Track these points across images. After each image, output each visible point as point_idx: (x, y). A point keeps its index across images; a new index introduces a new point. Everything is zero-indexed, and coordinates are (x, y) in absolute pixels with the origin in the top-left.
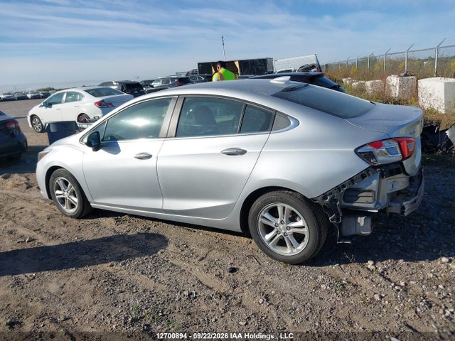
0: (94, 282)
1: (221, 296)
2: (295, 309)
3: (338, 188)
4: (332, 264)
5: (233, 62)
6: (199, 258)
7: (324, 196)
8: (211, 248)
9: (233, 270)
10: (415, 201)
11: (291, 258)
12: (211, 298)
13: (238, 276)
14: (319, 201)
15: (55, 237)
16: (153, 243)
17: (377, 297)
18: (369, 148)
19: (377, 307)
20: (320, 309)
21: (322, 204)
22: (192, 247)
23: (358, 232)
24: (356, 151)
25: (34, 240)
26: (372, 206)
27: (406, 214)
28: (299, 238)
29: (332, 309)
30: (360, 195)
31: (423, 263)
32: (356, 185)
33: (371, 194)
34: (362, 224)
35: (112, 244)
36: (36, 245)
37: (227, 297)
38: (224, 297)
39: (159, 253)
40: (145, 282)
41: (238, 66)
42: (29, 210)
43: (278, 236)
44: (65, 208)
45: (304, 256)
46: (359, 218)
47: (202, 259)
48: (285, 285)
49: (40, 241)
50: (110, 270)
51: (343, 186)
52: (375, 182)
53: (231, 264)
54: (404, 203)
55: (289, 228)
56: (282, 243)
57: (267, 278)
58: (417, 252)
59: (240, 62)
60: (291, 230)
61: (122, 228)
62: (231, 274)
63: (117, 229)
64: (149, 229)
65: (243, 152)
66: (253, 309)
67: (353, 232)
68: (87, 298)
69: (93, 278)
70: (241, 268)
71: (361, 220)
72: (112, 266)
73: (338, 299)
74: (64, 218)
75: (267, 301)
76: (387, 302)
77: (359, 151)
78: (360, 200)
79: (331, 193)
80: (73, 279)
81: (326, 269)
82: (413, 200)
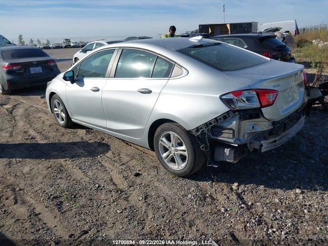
0: (50, 169)
1: (118, 191)
2: (160, 208)
3: (207, 124)
4: (207, 181)
5: (226, 24)
6: (121, 164)
7: (198, 129)
8: (133, 158)
9: (137, 175)
10: (275, 141)
11: (177, 172)
12: (111, 191)
13: (138, 180)
14: (194, 133)
15: (46, 138)
16: (100, 149)
17: (223, 210)
18: (230, 96)
19: (219, 217)
20: (176, 211)
21: (196, 136)
22: (122, 156)
23: (224, 160)
24: (221, 98)
25: (34, 138)
26: (232, 141)
27: (263, 150)
28: (183, 158)
29: (185, 213)
30: (223, 132)
31: (278, 191)
32: (219, 124)
33: (231, 132)
34: (228, 154)
35: (76, 147)
36: (33, 142)
37: (121, 192)
38: (119, 192)
39: (99, 156)
40: (78, 174)
41: (229, 28)
42: (43, 119)
43: (171, 155)
44: (59, 120)
45: (185, 172)
46: (226, 149)
47: (123, 164)
48: (165, 190)
49: (36, 140)
50: (63, 163)
51: (210, 123)
52: (234, 123)
53: (139, 170)
54: (262, 142)
55: (177, 150)
56: (173, 160)
57: (156, 184)
58: (279, 182)
59: (231, 25)
60: (178, 152)
61: (88, 138)
62: (134, 177)
63: (84, 138)
64: (104, 139)
65: (150, 92)
66: (133, 203)
67: (221, 159)
68: (40, 178)
69: (50, 167)
70: (144, 174)
71: (227, 151)
72: (66, 161)
73: (195, 206)
74: (58, 127)
75: (145, 199)
76: (228, 215)
77: (223, 97)
78: (223, 135)
79: (201, 128)
80: (40, 166)
81: (201, 184)
82: (272, 140)
